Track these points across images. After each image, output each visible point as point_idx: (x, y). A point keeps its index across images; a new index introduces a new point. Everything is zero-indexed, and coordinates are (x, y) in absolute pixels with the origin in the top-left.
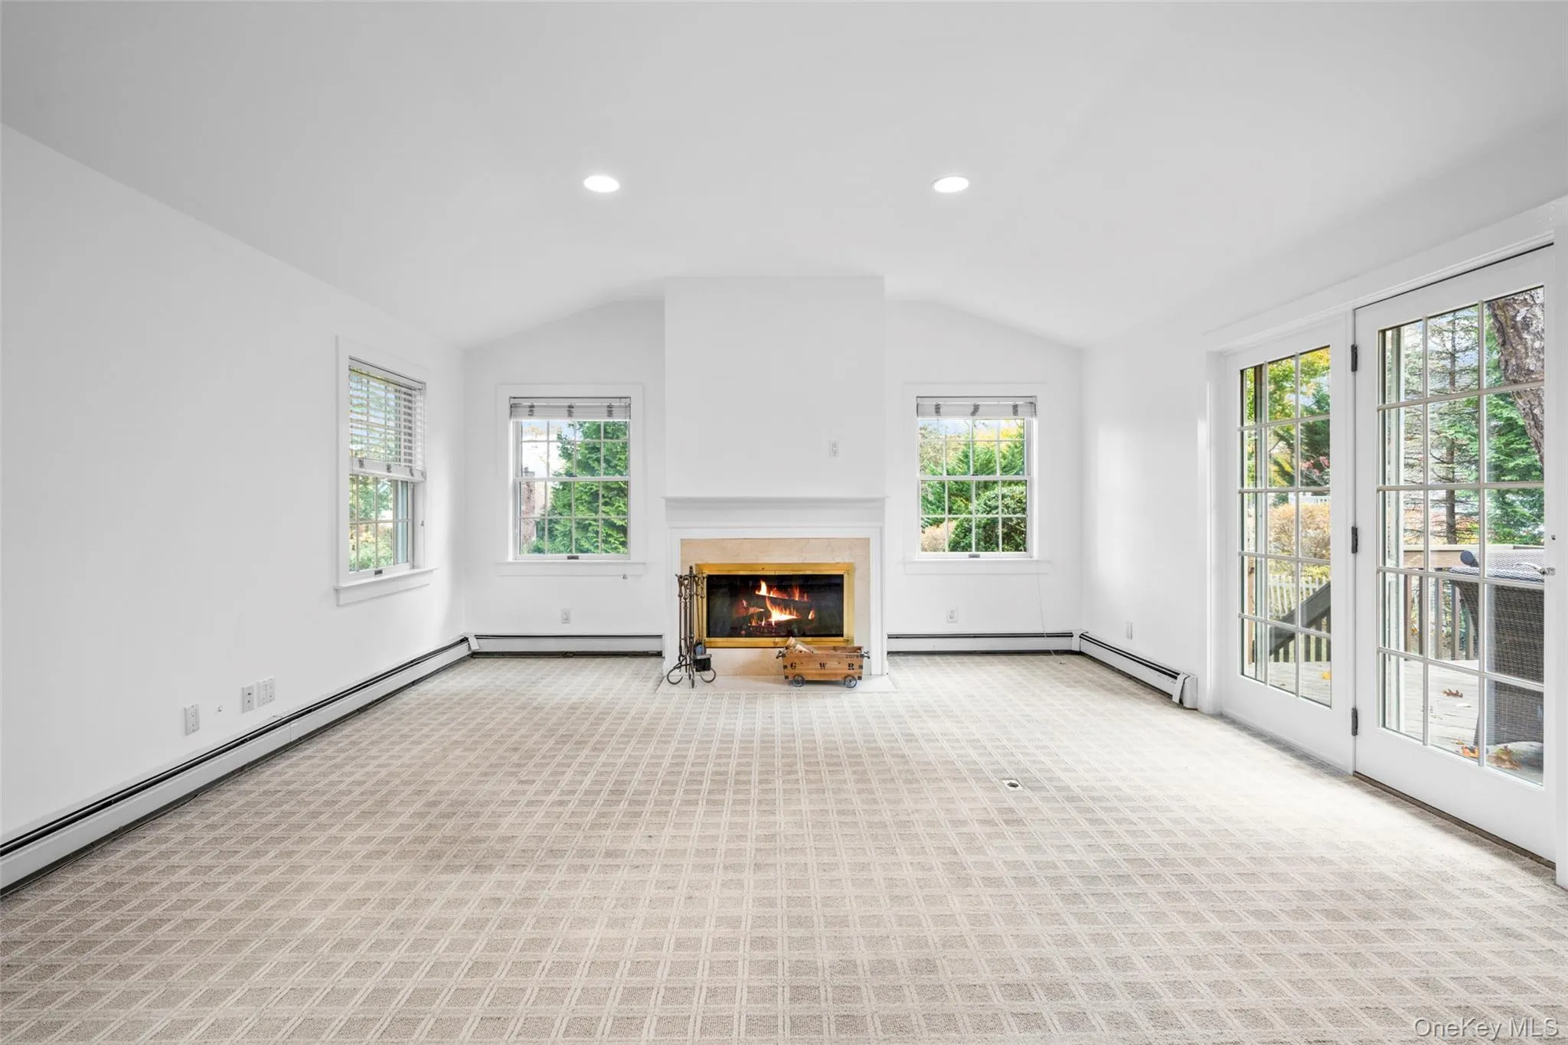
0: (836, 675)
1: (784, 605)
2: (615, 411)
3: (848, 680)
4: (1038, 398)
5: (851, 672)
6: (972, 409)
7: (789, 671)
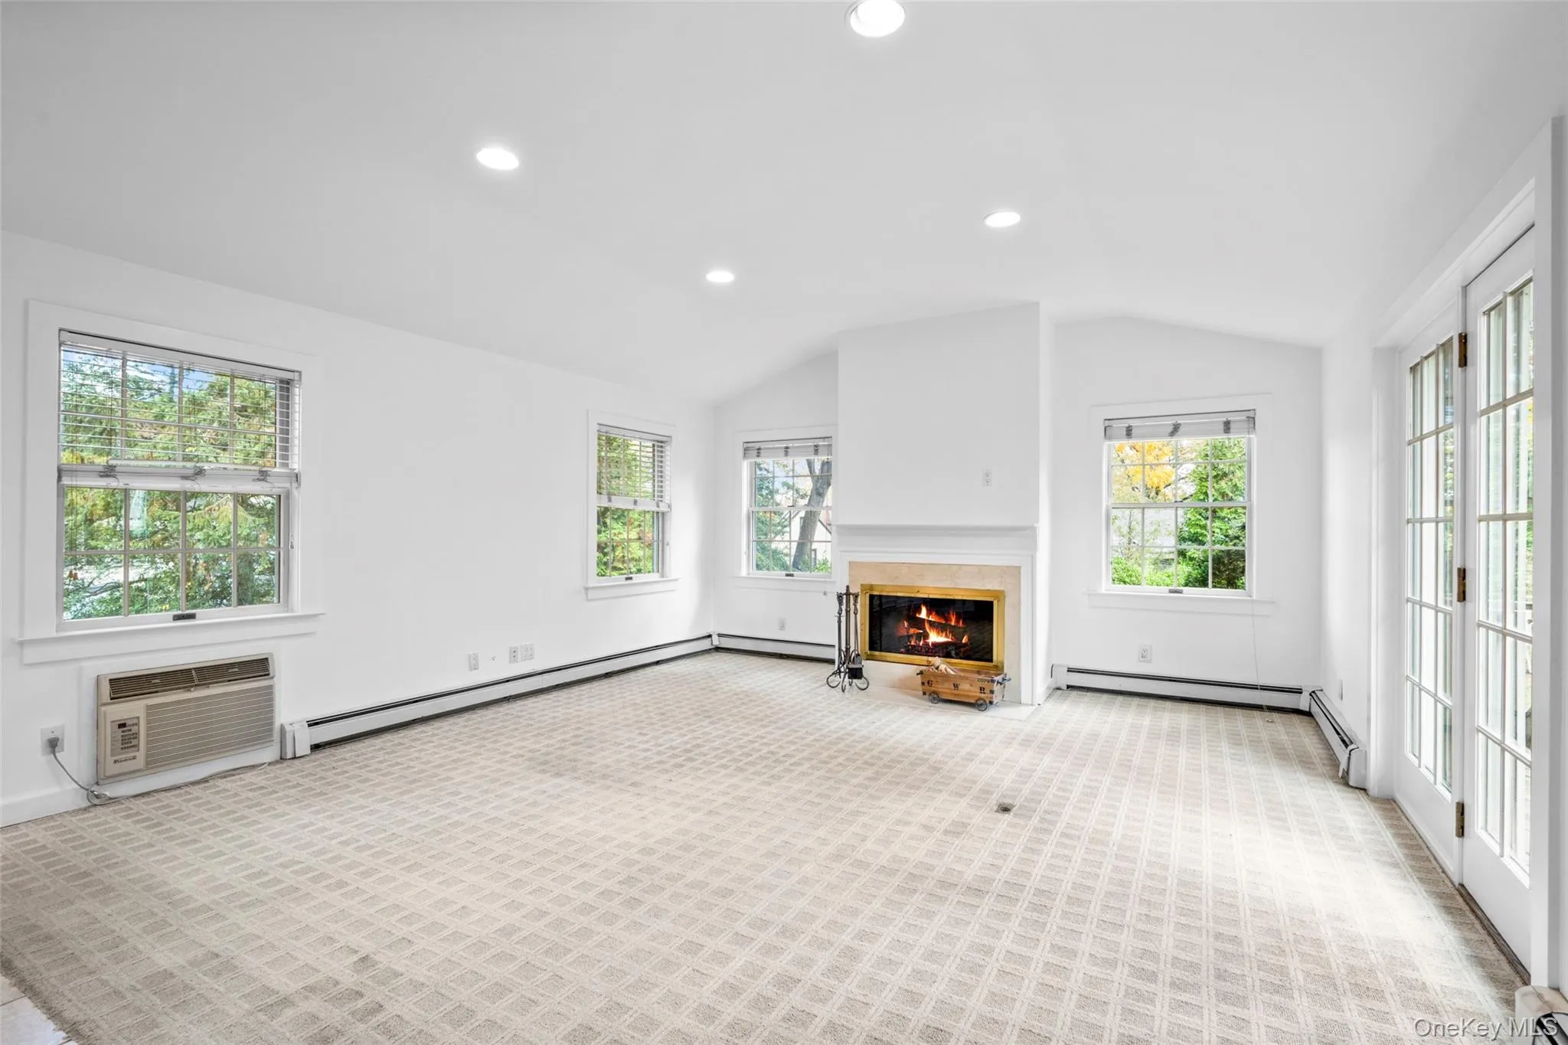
0: (968, 696)
1: (941, 628)
2: (820, 450)
3: (979, 704)
4: (1257, 412)
5: (983, 695)
6: (1171, 429)
7: (926, 687)
